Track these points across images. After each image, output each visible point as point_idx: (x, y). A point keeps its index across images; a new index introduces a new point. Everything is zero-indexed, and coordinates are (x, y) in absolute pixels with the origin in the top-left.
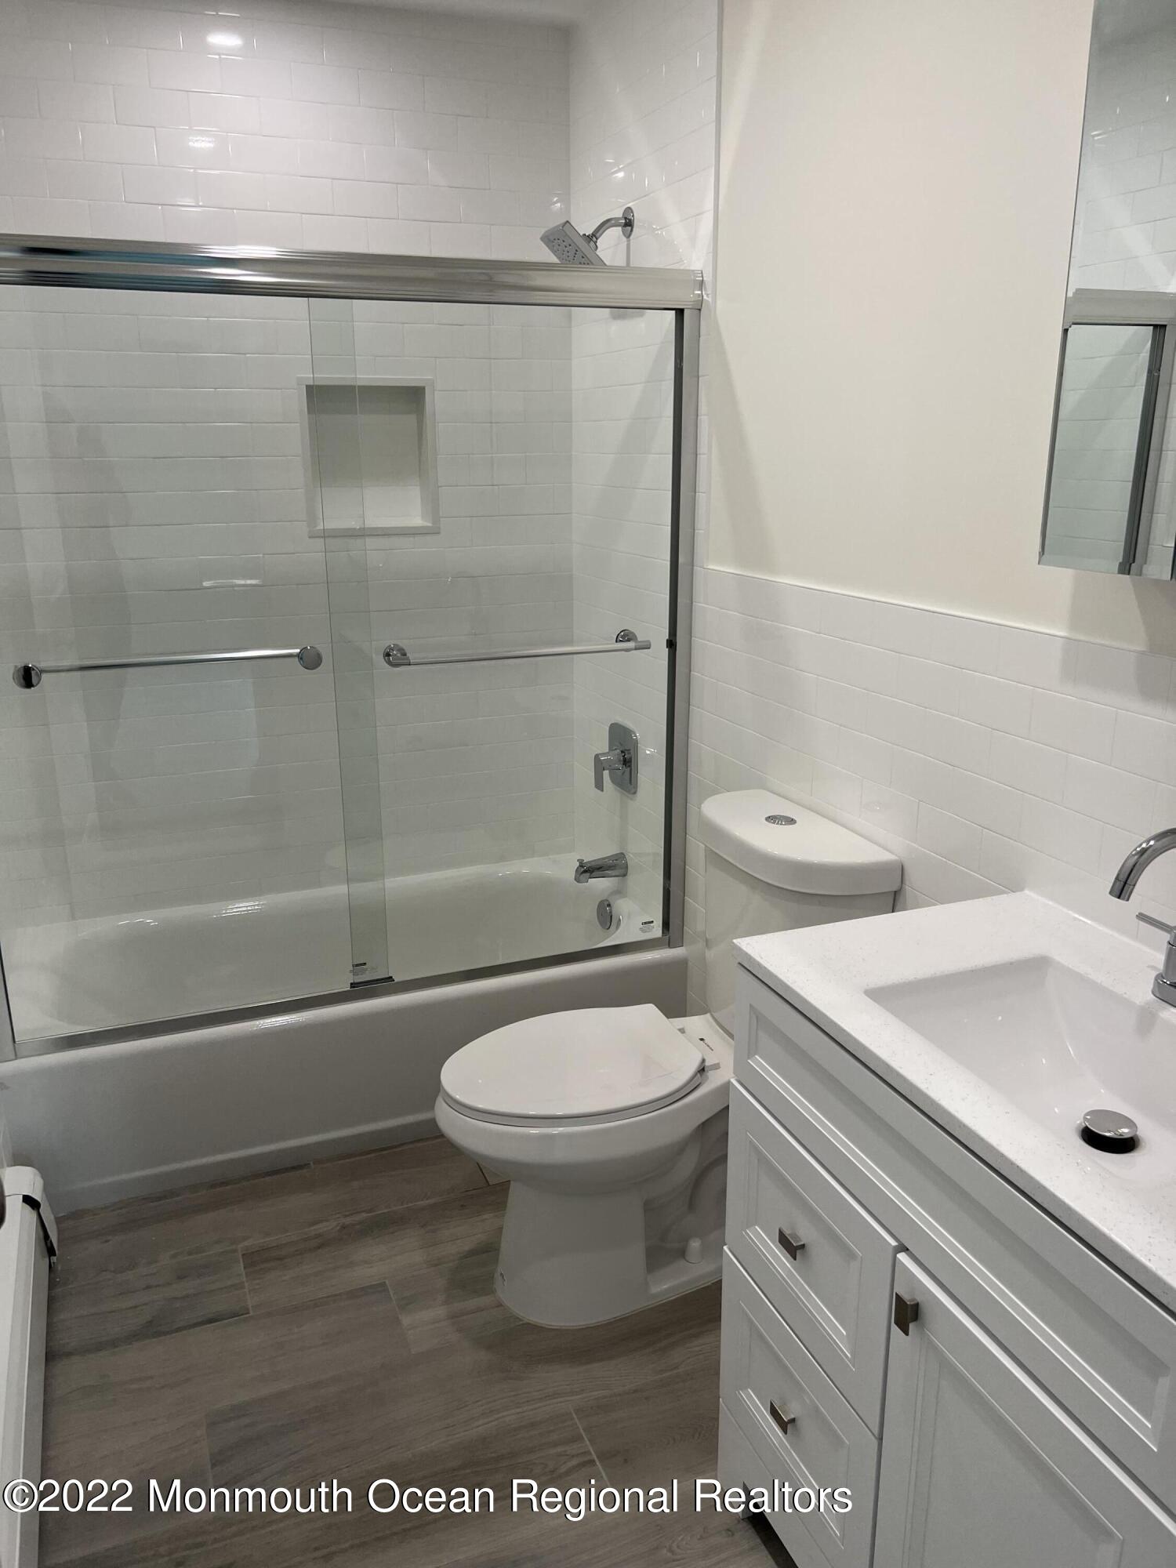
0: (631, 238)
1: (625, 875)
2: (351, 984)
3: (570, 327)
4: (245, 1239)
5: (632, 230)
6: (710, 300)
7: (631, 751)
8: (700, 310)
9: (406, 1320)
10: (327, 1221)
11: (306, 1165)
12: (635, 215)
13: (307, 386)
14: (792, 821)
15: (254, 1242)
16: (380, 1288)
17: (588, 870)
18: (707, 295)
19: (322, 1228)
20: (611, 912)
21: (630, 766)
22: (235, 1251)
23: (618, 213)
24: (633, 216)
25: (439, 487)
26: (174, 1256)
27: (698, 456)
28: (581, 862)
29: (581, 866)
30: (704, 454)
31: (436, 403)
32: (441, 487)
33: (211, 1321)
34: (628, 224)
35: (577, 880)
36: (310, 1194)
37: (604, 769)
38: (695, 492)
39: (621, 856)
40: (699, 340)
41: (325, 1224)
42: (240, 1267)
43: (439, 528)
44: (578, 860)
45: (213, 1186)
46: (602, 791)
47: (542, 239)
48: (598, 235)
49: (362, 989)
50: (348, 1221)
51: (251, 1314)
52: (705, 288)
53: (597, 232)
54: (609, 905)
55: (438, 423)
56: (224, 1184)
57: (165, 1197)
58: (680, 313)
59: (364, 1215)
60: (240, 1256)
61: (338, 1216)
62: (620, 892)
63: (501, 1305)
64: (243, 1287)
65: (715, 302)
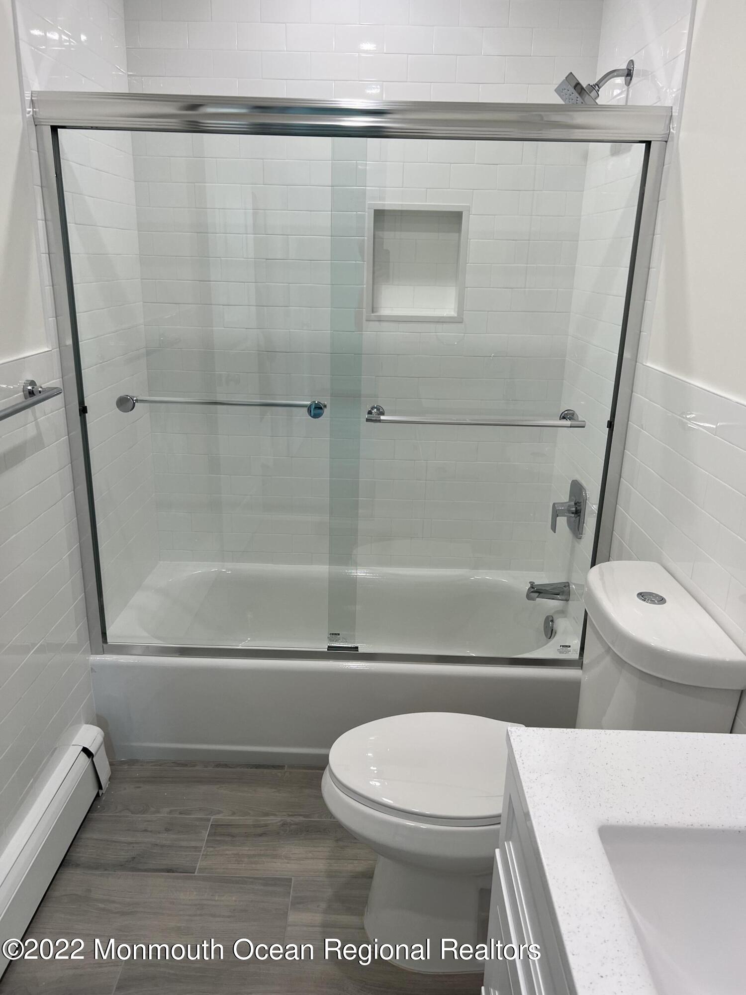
0: (630, 85)
1: (567, 600)
2: (329, 647)
3: (586, 166)
4: (219, 812)
5: (631, 80)
6: (675, 132)
7: (582, 504)
8: (666, 142)
9: (293, 917)
10: (275, 815)
11: (280, 767)
12: (635, 66)
13: (375, 210)
14: (662, 601)
15: (223, 817)
16: (286, 882)
17: (537, 591)
18: (673, 128)
19: (271, 820)
20: (553, 627)
21: (579, 516)
22: (209, 820)
23: (624, 66)
24: (633, 68)
25: (465, 287)
26: (171, 812)
27: (650, 270)
28: (532, 584)
29: (532, 587)
30: (654, 268)
31: (472, 224)
32: (467, 287)
33: (169, 871)
34: (629, 74)
35: (529, 597)
36: (274, 790)
37: (557, 516)
38: (645, 300)
39: (567, 585)
40: (663, 168)
41: (272, 818)
42: (205, 834)
43: (463, 319)
44: (530, 582)
45: (218, 765)
46: (555, 533)
47: (555, 90)
48: (600, 85)
49: (334, 653)
50: (289, 819)
51: (196, 874)
52: (673, 122)
53: (600, 82)
54: (552, 621)
55: (470, 239)
56: (226, 766)
57: (186, 765)
58: (648, 144)
59: (302, 819)
60: (210, 824)
61: (285, 813)
62: (563, 612)
63: (363, 928)
64: (200, 851)
65: (679, 134)
